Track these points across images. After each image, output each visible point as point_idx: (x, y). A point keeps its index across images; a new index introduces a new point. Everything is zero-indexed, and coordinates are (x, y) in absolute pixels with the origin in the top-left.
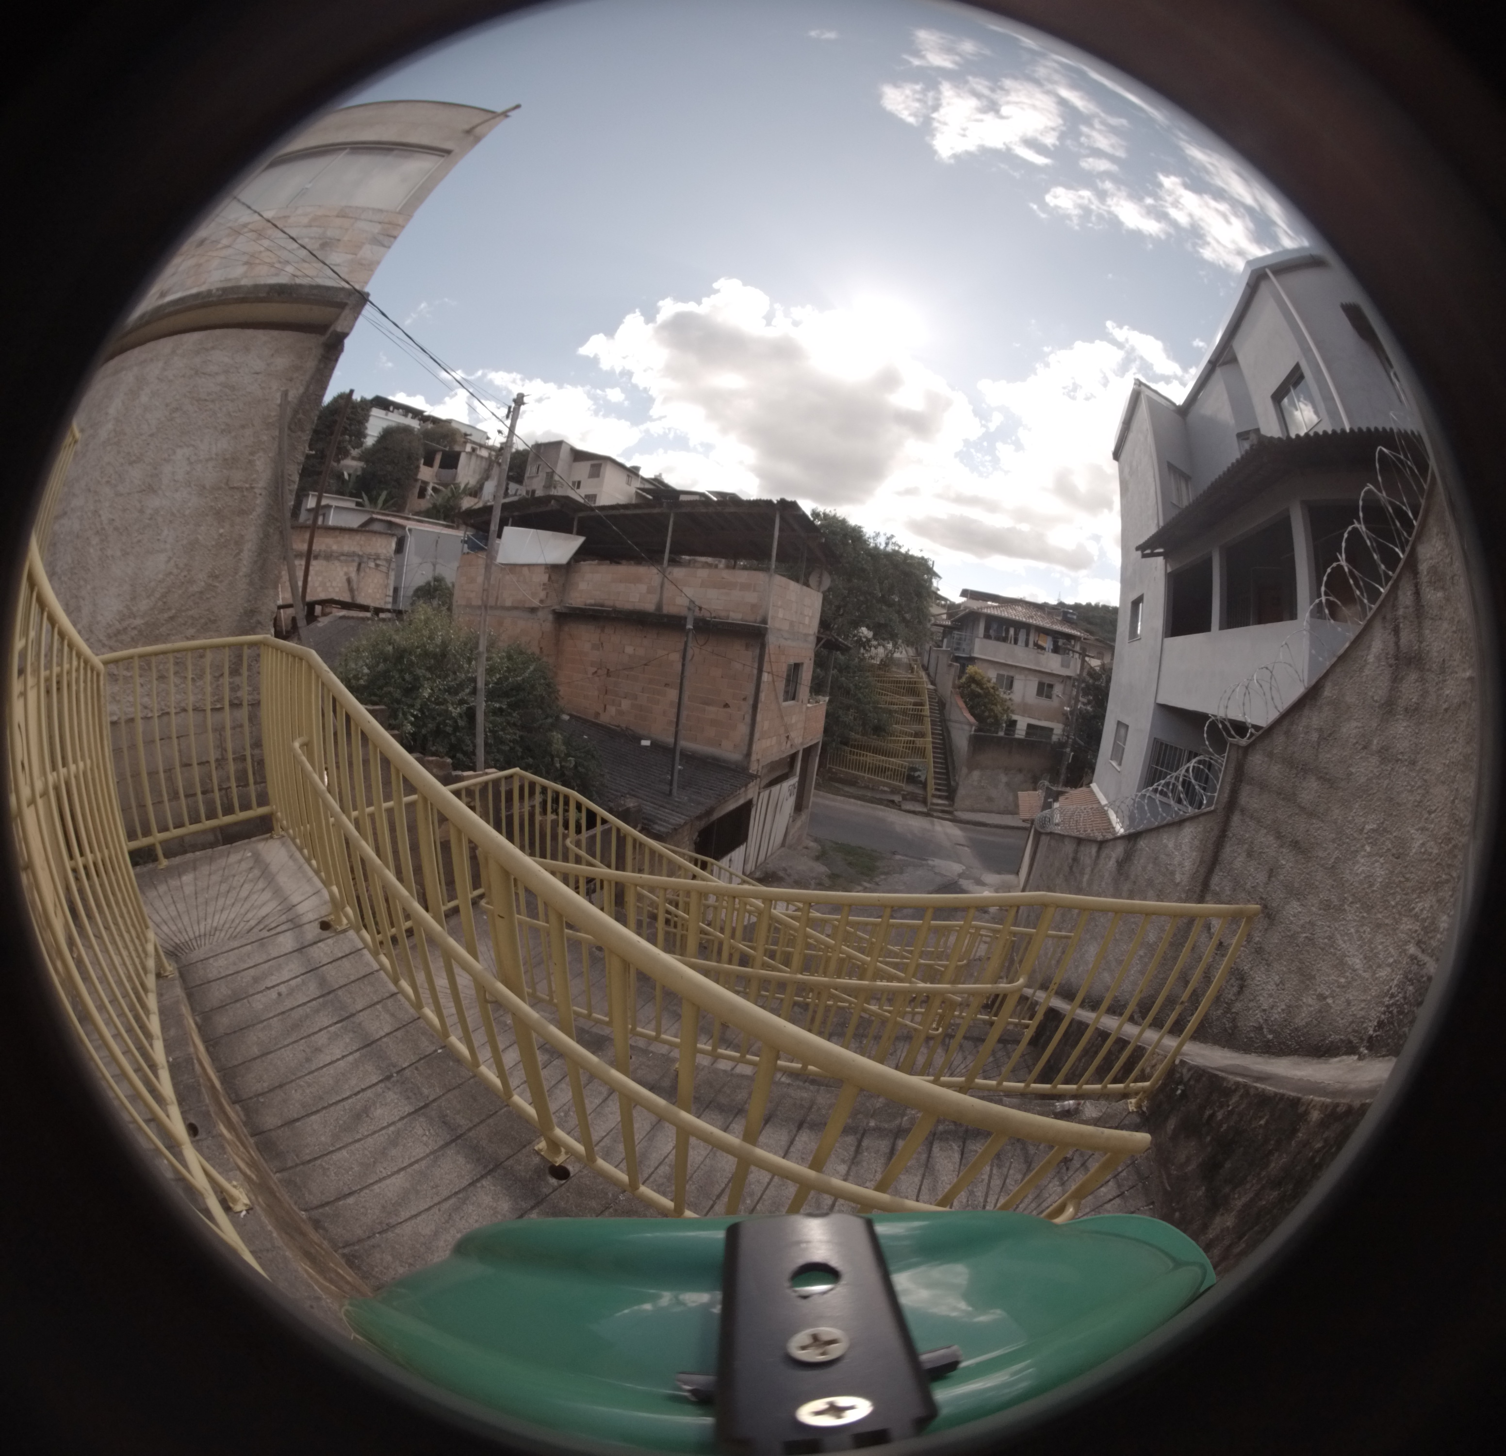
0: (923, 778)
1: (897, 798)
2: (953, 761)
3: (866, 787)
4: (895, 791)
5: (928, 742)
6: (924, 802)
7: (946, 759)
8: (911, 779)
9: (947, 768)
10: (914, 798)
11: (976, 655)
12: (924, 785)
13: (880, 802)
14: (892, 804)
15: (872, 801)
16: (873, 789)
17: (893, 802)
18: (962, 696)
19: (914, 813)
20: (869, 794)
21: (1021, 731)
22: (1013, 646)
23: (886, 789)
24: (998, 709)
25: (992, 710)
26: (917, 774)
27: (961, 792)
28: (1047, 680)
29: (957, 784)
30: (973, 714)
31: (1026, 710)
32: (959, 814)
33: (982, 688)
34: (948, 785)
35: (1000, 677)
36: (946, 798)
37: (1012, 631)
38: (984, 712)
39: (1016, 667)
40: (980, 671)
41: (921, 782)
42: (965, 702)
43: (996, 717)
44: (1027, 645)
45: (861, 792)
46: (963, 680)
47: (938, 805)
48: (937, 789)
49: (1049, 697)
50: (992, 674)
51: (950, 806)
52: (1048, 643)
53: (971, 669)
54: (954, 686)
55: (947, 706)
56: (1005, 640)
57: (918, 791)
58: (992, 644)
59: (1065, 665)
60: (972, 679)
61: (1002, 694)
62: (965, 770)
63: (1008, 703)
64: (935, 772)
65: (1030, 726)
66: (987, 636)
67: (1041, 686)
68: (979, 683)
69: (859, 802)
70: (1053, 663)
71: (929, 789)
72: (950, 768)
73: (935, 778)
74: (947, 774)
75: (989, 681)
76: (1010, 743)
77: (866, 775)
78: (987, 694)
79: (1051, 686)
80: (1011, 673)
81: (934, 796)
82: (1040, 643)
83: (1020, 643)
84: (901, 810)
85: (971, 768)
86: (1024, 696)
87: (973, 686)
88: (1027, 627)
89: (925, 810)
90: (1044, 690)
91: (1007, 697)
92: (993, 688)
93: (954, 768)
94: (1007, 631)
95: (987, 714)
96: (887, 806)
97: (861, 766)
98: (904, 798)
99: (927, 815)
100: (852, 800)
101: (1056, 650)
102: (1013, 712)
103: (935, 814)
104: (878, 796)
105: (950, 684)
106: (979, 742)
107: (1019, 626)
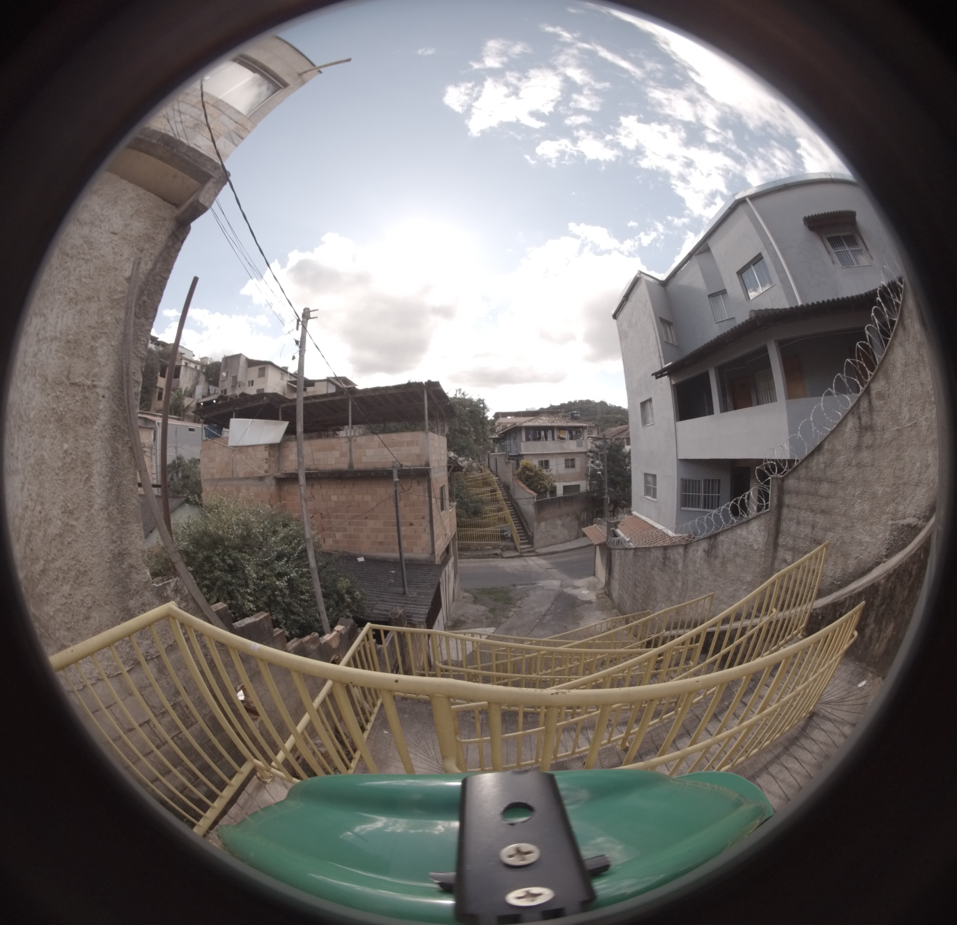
0: (509, 535)
1: (498, 551)
2: (526, 521)
3: (477, 550)
4: (495, 547)
5: (507, 512)
6: (516, 549)
7: (520, 520)
8: (503, 538)
9: (522, 525)
10: (508, 549)
11: (523, 453)
12: (512, 539)
13: (489, 556)
14: (496, 555)
15: (484, 557)
16: (481, 550)
17: (496, 554)
18: (521, 479)
19: (512, 557)
20: (480, 553)
21: (560, 492)
22: (545, 442)
23: (489, 547)
24: (546, 483)
25: (541, 484)
26: (505, 534)
27: (537, 537)
28: (570, 457)
29: (533, 533)
30: (531, 489)
31: (561, 478)
32: (538, 550)
33: (532, 472)
34: (527, 535)
35: (541, 463)
36: (528, 543)
37: (543, 433)
38: (537, 486)
39: (549, 454)
40: (529, 462)
41: (509, 538)
42: (524, 484)
43: (545, 487)
44: (553, 439)
45: (475, 553)
46: (520, 469)
47: (524, 549)
48: (521, 540)
49: (573, 466)
50: (535, 462)
51: (532, 547)
52: (566, 435)
53: (523, 462)
54: (514, 475)
55: (511, 488)
56: (539, 439)
57: (510, 544)
58: (532, 443)
59: (579, 445)
60: (526, 468)
61: (544, 471)
62: (535, 524)
63: (551, 477)
64: (518, 530)
65: (565, 488)
66: (528, 439)
67: (566, 460)
68: (530, 470)
69: (476, 560)
70: (572, 446)
71: (515, 541)
72: (525, 524)
73: (519, 533)
74: (524, 528)
75: (535, 467)
76: (557, 502)
77: (475, 542)
78: (536, 474)
79: (573, 460)
80: (546, 459)
81: (521, 544)
82: (562, 436)
83: (549, 439)
84: (503, 558)
85: (539, 522)
86: (557, 471)
87: (527, 472)
88: (552, 428)
89: (518, 554)
90: (570, 463)
91: (549, 473)
92: (540, 470)
93: (527, 524)
94: (540, 434)
95: (539, 487)
96: (493, 558)
97: (472, 538)
98: (502, 550)
99: (520, 556)
100: (472, 560)
101: (571, 438)
102: (554, 481)
103: (525, 555)
104: (487, 553)
105: (511, 474)
106: (540, 506)
107: (546, 429)
